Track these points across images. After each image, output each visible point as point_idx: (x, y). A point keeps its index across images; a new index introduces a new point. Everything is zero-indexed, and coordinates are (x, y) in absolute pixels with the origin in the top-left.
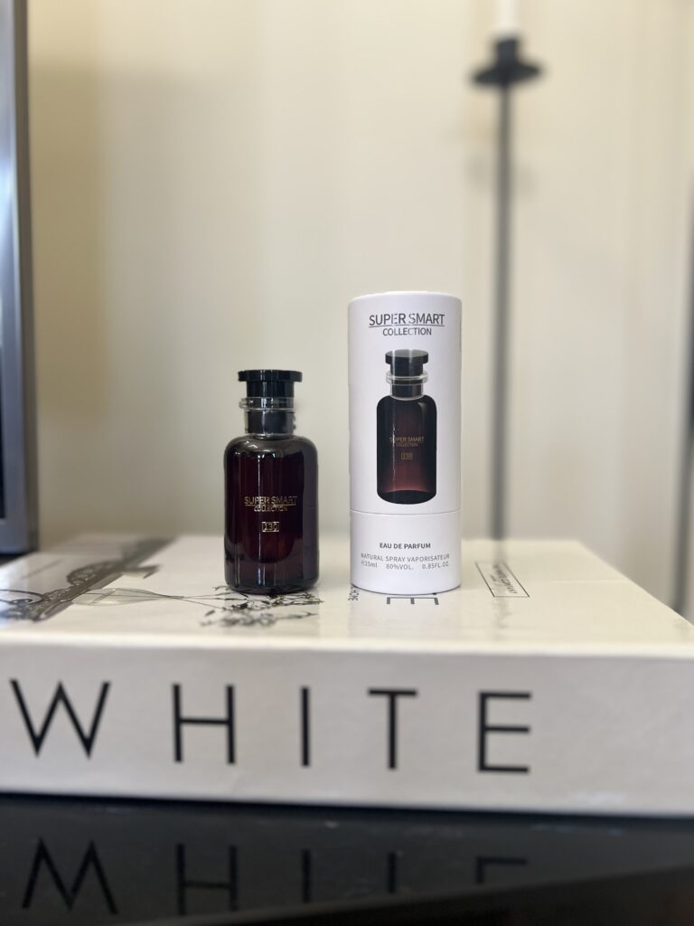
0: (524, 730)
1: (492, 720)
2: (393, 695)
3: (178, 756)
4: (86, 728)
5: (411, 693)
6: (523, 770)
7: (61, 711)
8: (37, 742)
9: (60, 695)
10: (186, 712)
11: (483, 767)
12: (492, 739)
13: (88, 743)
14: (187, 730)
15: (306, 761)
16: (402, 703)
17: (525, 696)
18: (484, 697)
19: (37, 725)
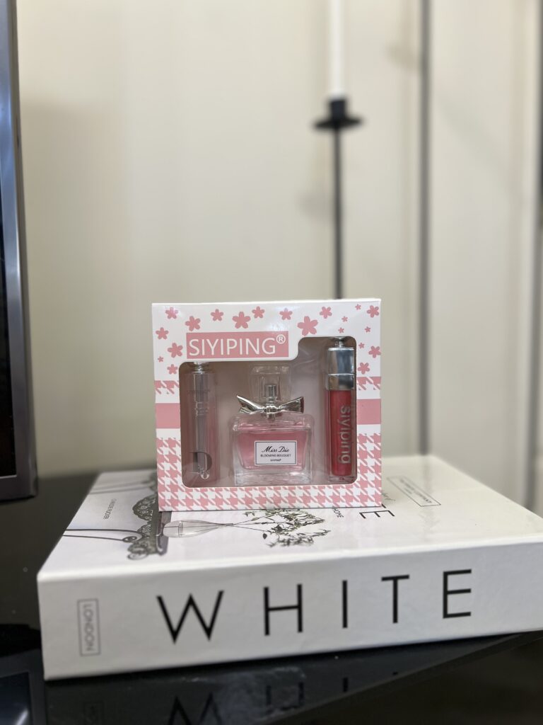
0: (468, 591)
1: (450, 588)
2: (395, 579)
3: (267, 632)
4: (208, 621)
5: (406, 577)
6: (468, 614)
7: (191, 612)
8: (175, 634)
9: (191, 602)
10: (272, 604)
11: (446, 615)
12: (450, 597)
13: (208, 631)
14: (272, 615)
15: (345, 625)
16: (400, 582)
17: (469, 571)
18: (446, 574)
19: (175, 624)
